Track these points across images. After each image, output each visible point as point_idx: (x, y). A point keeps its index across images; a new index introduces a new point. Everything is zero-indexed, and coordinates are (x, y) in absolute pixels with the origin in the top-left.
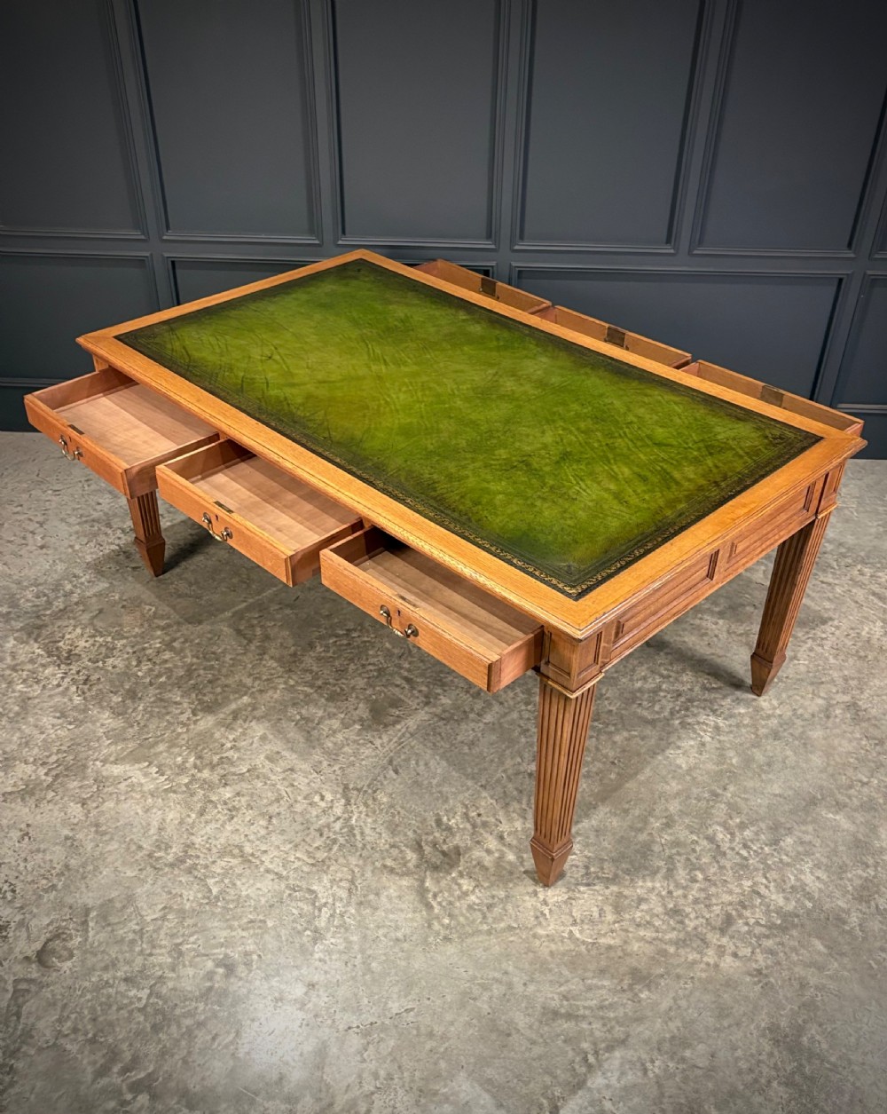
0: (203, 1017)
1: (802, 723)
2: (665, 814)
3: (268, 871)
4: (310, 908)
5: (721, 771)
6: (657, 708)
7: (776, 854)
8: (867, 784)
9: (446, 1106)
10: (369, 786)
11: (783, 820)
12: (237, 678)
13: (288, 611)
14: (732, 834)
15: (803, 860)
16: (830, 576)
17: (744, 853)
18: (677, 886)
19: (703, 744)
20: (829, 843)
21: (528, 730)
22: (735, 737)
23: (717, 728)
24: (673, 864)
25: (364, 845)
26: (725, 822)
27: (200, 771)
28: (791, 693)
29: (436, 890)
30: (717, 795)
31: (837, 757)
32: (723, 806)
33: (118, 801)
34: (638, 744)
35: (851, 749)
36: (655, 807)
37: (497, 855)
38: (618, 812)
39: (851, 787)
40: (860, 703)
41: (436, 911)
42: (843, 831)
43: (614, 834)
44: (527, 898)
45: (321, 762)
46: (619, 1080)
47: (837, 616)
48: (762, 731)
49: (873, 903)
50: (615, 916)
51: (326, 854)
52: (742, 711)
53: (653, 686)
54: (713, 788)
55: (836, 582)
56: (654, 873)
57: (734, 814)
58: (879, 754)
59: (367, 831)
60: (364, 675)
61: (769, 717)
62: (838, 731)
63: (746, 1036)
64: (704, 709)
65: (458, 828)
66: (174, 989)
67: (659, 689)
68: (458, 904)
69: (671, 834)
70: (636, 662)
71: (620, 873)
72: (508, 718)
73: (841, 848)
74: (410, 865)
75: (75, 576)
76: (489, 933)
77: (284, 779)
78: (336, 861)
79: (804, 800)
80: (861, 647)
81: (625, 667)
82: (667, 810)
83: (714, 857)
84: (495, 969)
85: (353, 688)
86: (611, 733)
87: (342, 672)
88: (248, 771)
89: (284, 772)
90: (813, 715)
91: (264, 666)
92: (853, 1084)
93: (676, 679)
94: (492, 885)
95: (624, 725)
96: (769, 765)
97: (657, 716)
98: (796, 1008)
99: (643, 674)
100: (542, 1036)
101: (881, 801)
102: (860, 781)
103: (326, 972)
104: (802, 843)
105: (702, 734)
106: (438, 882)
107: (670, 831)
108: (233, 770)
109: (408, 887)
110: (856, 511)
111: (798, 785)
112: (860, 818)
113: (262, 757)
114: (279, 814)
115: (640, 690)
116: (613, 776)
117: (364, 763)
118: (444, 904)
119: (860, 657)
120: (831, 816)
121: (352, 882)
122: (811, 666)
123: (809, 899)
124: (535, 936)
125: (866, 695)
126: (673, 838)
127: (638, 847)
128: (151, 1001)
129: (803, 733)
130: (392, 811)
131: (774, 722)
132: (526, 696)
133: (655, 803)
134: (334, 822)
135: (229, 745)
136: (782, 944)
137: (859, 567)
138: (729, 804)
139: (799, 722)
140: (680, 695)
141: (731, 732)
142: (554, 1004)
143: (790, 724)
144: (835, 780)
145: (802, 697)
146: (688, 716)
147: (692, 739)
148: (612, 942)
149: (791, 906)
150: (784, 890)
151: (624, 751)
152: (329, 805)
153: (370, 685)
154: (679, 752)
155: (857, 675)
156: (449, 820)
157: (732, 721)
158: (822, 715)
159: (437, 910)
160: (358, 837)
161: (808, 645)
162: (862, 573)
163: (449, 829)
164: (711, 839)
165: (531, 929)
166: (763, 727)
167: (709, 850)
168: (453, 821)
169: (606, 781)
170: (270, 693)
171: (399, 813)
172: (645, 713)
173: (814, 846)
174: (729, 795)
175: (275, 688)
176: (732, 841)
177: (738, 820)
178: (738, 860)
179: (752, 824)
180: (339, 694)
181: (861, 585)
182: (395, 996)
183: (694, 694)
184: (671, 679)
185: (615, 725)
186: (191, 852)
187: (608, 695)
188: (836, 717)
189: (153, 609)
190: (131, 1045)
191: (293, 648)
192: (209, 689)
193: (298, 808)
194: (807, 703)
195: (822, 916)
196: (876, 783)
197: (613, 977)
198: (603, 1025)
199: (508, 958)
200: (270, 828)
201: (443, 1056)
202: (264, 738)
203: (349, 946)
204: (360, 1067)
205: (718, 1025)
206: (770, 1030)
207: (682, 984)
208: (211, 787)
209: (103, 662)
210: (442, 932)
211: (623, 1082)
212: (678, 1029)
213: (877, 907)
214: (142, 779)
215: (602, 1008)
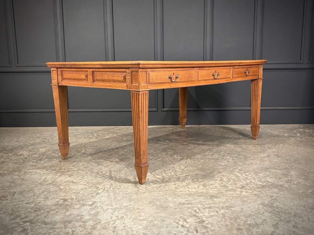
0: (54, 209)
3: (81, 184)
4: (96, 189)
8: (285, 166)
9: (144, 221)
10: (118, 171)
15: (266, 177)
18: (224, 182)
19: (229, 161)
21: (171, 161)
23: (233, 159)
24: (222, 179)
25: (116, 179)
26: (239, 172)
27: (60, 170)
30: (235, 168)
32: (237, 170)
33: (31, 175)
35: (278, 161)
39: (279, 166)
40: (279, 155)
41: (140, 188)
42: (279, 172)
43: (201, 175)
44: (173, 185)
45: (102, 167)
46: (208, 214)
47: (268, 143)
48: (248, 159)
49: (292, 183)
50: (203, 187)
51: (102, 181)
53: (212, 154)
56: (216, 180)
57: (241, 171)
59: (117, 177)
60: (118, 155)
62: (273, 159)
63: (253, 205)
64: (228, 156)
66: (44, 204)
69: (221, 174)
71: (204, 180)
73: (279, 175)
75: (26, 145)
76: (159, 191)
78: (106, 182)
79: (264, 168)
82: (219, 171)
83: (236, 177)
84: (162, 197)
85: (114, 157)
86: (199, 160)
87: (110, 155)
88: (77, 170)
89: (89, 169)
90: (264, 157)
92: (294, 212)
94: (160, 184)
95: (203, 159)
96: (251, 164)
97: (214, 158)
98: (270, 200)
100: (179, 208)
101: (290, 168)
102: (282, 165)
103: (100, 200)
104: (265, 175)
108: (72, 170)
109: (131, 185)
111: (262, 166)
113: (82, 167)
117: (117, 167)
120: (274, 170)
121: (111, 185)
123: (270, 183)
124: (175, 191)
127: (210, 176)
128: (35, 207)
129: (261, 159)
132: (171, 156)
133: (215, 170)
134: (106, 176)
135: (71, 166)
136: (263, 190)
137: (273, 137)
138: (239, 169)
140: (220, 155)
141: (238, 159)
142: (184, 202)
144: (274, 165)
146: (223, 158)
147: (226, 161)
148: (203, 191)
149: (265, 184)
150: (261, 182)
151: (203, 163)
152: (104, 173)
154: (222, 163)
155: (276, 151)
158: (267, 157)
160: (114, 178)
167: (234, 176)
170: (86, 158)
172: (210, 158)
175: (88, 158)
176: (241, 175)
177: (243, 172)
179: (248, 172)
180: (109, 158)
181: (274, 140)
182: (125, 203)
186: (54, 182)
190: (25, 214)
195: (275, 185)
196: (287, 165)
197: (204, 197)
198: (201, 205)
199: (166, 195)
200: (83, 178)
201: (143, 212)
202: (83, 165)
203: (109, 195)
204: (112, 215)
205: (243, 204)
206: (262, 204)
207: (228, 197)
208: (64, 172)
209: (32, 156)
210: (143, 192)
211: (210, 214)
212: (229, 205)
213: (294, 183)
214: (40, 172)
215: (201, 202)
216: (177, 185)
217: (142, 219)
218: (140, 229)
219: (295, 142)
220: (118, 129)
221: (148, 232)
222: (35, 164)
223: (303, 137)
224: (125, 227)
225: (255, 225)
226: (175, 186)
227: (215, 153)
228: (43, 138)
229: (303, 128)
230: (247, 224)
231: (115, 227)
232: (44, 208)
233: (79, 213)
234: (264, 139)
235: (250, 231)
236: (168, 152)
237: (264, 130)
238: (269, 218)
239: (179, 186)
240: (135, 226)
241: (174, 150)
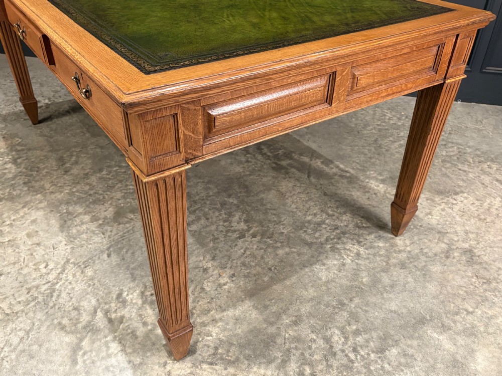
1: (425, 259)
2: (296, 314)
5: (352, 286)
6: (317, 235)
7: (379, 361)
8: (472, 313)
10: (84, 262)
11: (392, 333)
12: (42, 183)
13: (98, 150)
14: (346, 338)
15: (402, 371)
16: (466, 166)
17: (352, 356)
19: (344, 265)
20: (430, 359)
21: (217, 239)
22: (370, 263)
23: (358, 254)
24: (288, 356)
25: (55, 305)
26: (343, 327)
28: (422, 237)
29: (88, 349)
30: (343, 304)
31: (449, 288)
32: (345, 314)
34: (294, 258)
35: (462, 283)
36: (290, 306)
37: (149, 327)
38: (259, 307)
39: (457, 314)
40: (475, 251)
41: (78, 367)
42: (444, 350)
43: (249, 324)
44: (156, 367)
45: (61, 242)
47: (467, 190)
48: (393, 261)
51: (22, 307)
52: (381, 244)
53: (319, 220)
54: (342, 298)
55: (470, 170)
56: (270, 362)
57: (353, 322)
58: (486, 290)
59: (64, 295)
60: (123, 191)
61: (400, 251)
62: (453, 268)
64: (352, 240)
65: (131, 302)
67: (323, 222)
68: (98, 364)
69: (296, 331)
70: (312, 204)
71: (242, 357)
72: (208, 229)
73: (439, 366)
74: (80, 326)
77: (29, 250)
78: (26, 314)
79: (415, 318)
80: (482, 213)
81: (303, 206)
82: (299, 310)
83: (325, 356)
85: (112, 198)
86: (277, 247)
87: (110, 188)
88: (9, 241)
89: (32, 245)
90: (436, 255)
91: (64, 178)
93: (338, 218)
94: (134, 351)
95: (288, 244)
96: (392, 286)
97: (315, 241)
99: (315, 211)
101: (482, 329)
102: (466, 310)
104: (405, 355)
105: (345, 257)
106: (93, 343)
107: (296, 328)
109: (68, 344)
110: (492, 132)
111: (412, 305)
112: (461, 341)
113: (24, 233)
114: (9, 273)
115: (309, 222)
116: (266, 279)
117: (90, 246)
118: (88, 362)
119: (480, 219)
120: (435, 335)
121: (28, 333)
122: (441, 220)
125: (481, 245)
126: (296, 334)
127: (265, 337)
129: (425, 266)
130: (90, 282)
131: (403, 256)
132: (226, 216)
133: (291, 304)
134: (44, 284)
135: (8, 223)
137: (489, 163)
138: (351, 313)
139: (423, 258)
140: (337, 228)
141: (368, 258)
143: (416, 258)
144: (445, 306)
145: (430, 240)
146: (338, 243)
147: (337, 259)
151: (282, 261)
152: (49, 271)
153: (124, 197)
154: (324, 267)
155: (476, 231)
156: (128, 295)
157: (371, 251)
158: (443, 256)
160: (54, 298)
161: (442, 207)
162: (490, 167)
163: (124, 302)
164: (327, 340)
166: (394, 258)
167: (323, 349)
168: (130, 296)
169: (260, 282)
170: (57, 194)
171: (94, 284)
172: (307, 238)
173: (416, 360)
174: (353, 306)
176: (344, 344)
177: (354, 327)
178: (345, 361)
179: (365, 332)
180: (100, 200)
181: (489, 174)
183: (348, 229)
184: (334, 217)
185: (281, 243)
187: (284, 222)
188: (454, 258)
189: (20, 140)
191: (88, 170)
192: (20, 188)
193: (25, 271)
194: (432, 245)
202: (34, 222)
236: (229, 196)
241: (247, 191)
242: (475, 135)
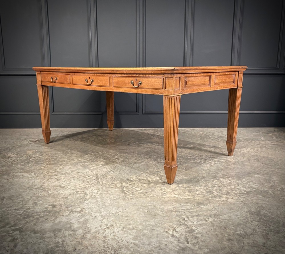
0: (43, 216)
3: (69, 189)
4: (84, 195)
5: (218, 169)
6: (196, 161)
7: (240, 182)
8: (266, 170)
9: (133, 230)
10: (104, 174)
11: (241, 176)
12: (62, 159)
13: (79, 150)
15: (250, 182)
17: (230, 182)
18: (209, 188)
19: (212, 166)
20: (257, 180)
23: (216, 163)
24: (207, 184)
25: (103, 184)
26: (222, 177)
27: (48, 173)
28: (236, 158)
29: (127, 190)
30: (218, 173)
31: (254, 167)
33: (19, 179)
34: (191, 166)
35: (258, 165)
36: (199, 175)
38: (187, 176)
39: (260, 171)
40: (258, 159)
42: (261, 178)
43: (186, 180)
44: (159, 191)
45: (88, 171)
46: (197, 223)
47: (246, 147)
48: (230, 163)
49: (275, 189)
50: (189, 193)
51: (89, 185)
52: (223, 161)
56: (201, 185)
57: (225, 176)
59: (104, 181)
60: (103, 158)
62: (253, 163)
63: (240, 213)
64: (210, 160)
66: (33, 211)
68: (135, 193)
71: (189, 186)
72: (149, 163)
73: (261, 180)
74: (119, 186)
75: (13, 146)
76: (146, 197)
78: (93, 186)
79: (246, 173)
80: (255, 151)
82: (202, 175)
83: (220, 183)
84: (149, 203)
85: (99, 160)
87: (96, 158)
88: (64, 173)
89: (76, 173)
90: (245, 161)
91: (71, 157)
92: (282, 221)
94: (147, 189)
95: (186, 163)
96: (233, 168)
98: (257, 207)
100: (167, 215)
101: (271, 173)
103: (89, 206)
104: (248, 180)
105: (211, 164)
107: (205, 179)
108: (59, 173)
109: (118, 190)
111: (244, 171)
112: (265, 175)
113: (69, 171)
114: (74, 180)
115: (189, 158)
116: (184, 171)
117: (103, 171)
118: (130, 193)
119: (256, 153)
120: (256, 175)
121: (99, 190)
122: (241, 154)
123: (254, 189)
124: (162, 197)
125: (260, 158)
127: (195, 181)
128: (24, 213)
129: (242, 163)
130: (112, 178)
131: (233, 162)
132: (154, 160)
134: (93, 180)
135: (58, 169)
136: (248, 196)
138: (222, 174)
140: (202, 159)
141: (220, 164)
142: (172, 209)
143: (238, 162)
144: (255, 170)
145: (240, 158)
146: (206, 162)
147: (208, 165)
148: (189, 197)
149: (249, 190)
150: (245, 188)
151: (187, 167)
152: (91, 177)
153: (105, 159)
154: (204, 167)
155: (256, 155)
156: (131, 179)
157: (220, 162)
158: (247, 161)
159: (128, 194)
160: (101, 182)
161: (239, 151)
162: (251, 142)
165: (161, 196)
167: (218, 182)
168: (133, 179)
171: (114, 178)
172: (192, 161)
173: (253, 180)
175: (74, 161)
176: (225, 180)
179: (231, 177)
180: (95, 161)
182: (113, 210)
183: (207, 158)
185: (183, 163)
186: (42, 186)
188: (252, 161)
189: (37, 150)
190: (14, 222)
191: (80, 155)
192: (53, 161)
193: (81, 178)
194: (242, 159)
195: (259, 191)
196: (268, 170)
197: (191, 203)
198: (189, 213)
199: (153, 201)
200: (71, 182)
201: (132, 220)
202: (70, 168)
203: (97, 201)
204: (101, 223)
205: (230, 211)
206: (249, 212)
207: (215, 204)
208: (51, 176)
209: (19, 158)
210: (130, 198)
211: (199, 223)
212: (216, 212)
213: (277, 190)
214: (28, 175)
215: (188, 209)
216: (163, 190)
217: (132, 227)
218: (131, 239)
219: (272, 146)
220: (102, 132)
221: (138, 242)
222: (23, 167)
223: (279, 140)
224: (115, 236)
225: (245, 236)
226: (161, 191)
227: (197, 156)
228: (30, 140)
229: (278, 131)
230: (237, 234)
231: (105, 237)
232: (33, 215)
233: (68, 220)
234: (243, 142)
235: (241, 242)
236: (151, 155)
237: (241, 133)
238: (258, 227)
239: (165, 191)
240: (125, 235)
241: (157, 154)
242: (241, 135)
